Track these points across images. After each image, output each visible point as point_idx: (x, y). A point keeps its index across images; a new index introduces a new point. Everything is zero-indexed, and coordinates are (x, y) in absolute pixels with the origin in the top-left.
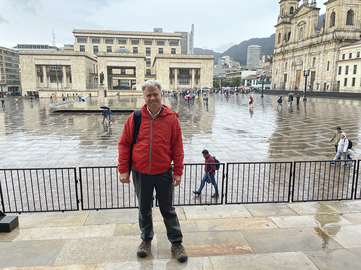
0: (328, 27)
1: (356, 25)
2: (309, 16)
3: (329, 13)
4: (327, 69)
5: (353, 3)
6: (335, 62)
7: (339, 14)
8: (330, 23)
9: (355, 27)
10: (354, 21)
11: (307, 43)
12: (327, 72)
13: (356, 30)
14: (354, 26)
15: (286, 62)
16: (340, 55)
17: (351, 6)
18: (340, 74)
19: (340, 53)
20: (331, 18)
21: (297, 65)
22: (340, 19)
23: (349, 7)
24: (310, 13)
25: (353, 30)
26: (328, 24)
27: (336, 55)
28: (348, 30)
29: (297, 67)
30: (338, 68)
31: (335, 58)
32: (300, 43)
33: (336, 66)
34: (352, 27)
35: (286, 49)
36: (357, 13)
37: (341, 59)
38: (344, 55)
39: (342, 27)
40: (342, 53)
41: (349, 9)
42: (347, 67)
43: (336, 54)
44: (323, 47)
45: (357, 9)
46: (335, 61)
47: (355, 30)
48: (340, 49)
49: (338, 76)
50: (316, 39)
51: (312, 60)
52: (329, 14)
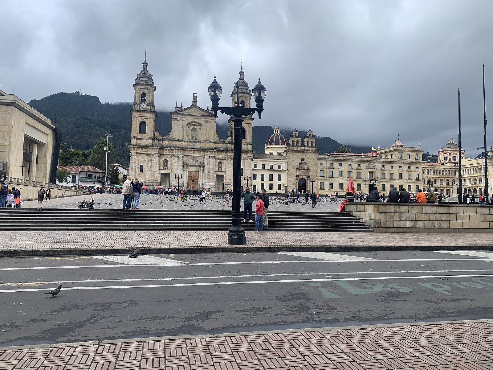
2: (208, 120)
6: (251, 170)
11: (210, 146)
15: (163, 159)
18: (254, 180)
21: (190, 166)
24: (209, 118)
29: (189, 167)
30: (253, 175)
31: (251, 166)
32: (195, 144)
35: (163, 144)
40: (254, 163)
42: (262, 175)
43: (251, 163)
50: (221, 144)
51: (218, 163)
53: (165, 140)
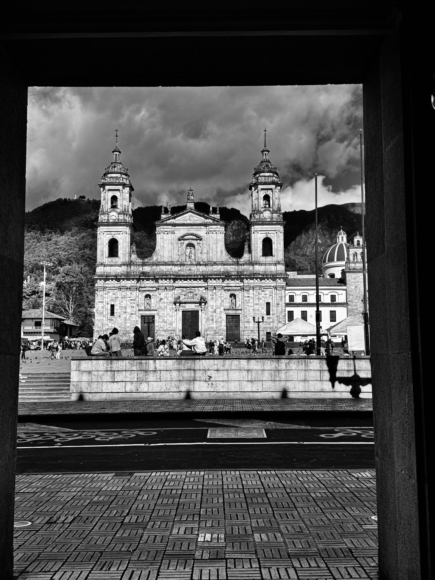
0: (259, 255)
2: (212, 229)
4: (265, 312)
8: (262, 251)
16: (286, 296)
20: (262, 244)
26: (258, 251)
29: (184, 305)
30: (287, 313)
38: (292, 297)
40: (288, 293)
44: (258, 282)
50: (233, 267)
52: (259, 238)
53: (146, 265)
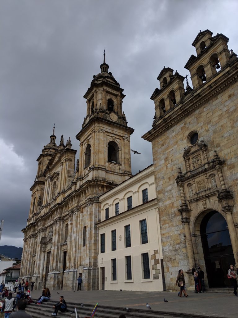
0: (82, 168)
1: (123, 165)
2: (62, 161)
3: (83, 148)
5: (115, 133)
6: (93, 226)
7: (95, 144)
8: (85, 162)
9: (124, 168)
10: (120, 159)
12: (83, 248)
13: (125, 171)
14: (121, 167)
16: (102, 212)
17: (112, 135)
18: (103, 251)
19: (100, 207)
20: (86, 155)
22: (97, 151)
23: (111, 137)
25: (121, 172)
26: (82, 165)
27: (94, 212)
28: (112, 171)
30: (100, 238)
31: (93, 217)
33: (96, 234)
34: (117, 167)
36: (122, 148)
37: (103, 218)
38: (107, 210)
39: (102, 163)
40: (103, 207)
41: (110, 139)
42: (114, 232)
43: (94, 210)
44: (76, 202)
45: (122, 142)
46: (93, 223)
47: (123, 172)
48: (101, 198)
49: (101, 256)
51: (65, 229)
52: (83, 150)
